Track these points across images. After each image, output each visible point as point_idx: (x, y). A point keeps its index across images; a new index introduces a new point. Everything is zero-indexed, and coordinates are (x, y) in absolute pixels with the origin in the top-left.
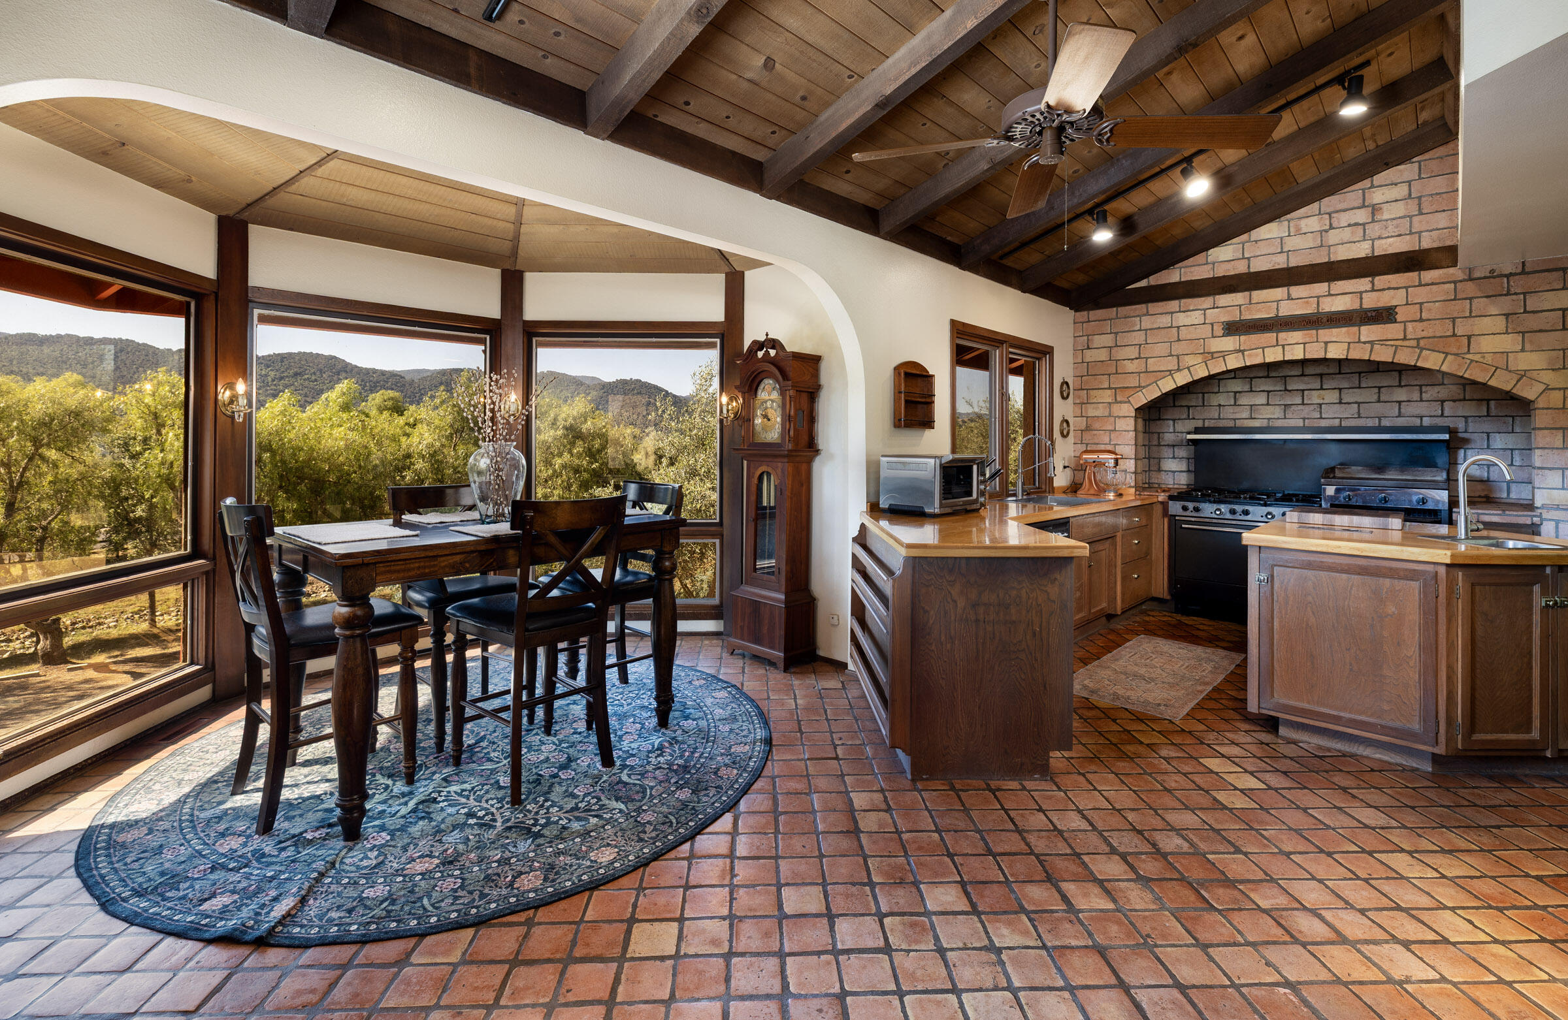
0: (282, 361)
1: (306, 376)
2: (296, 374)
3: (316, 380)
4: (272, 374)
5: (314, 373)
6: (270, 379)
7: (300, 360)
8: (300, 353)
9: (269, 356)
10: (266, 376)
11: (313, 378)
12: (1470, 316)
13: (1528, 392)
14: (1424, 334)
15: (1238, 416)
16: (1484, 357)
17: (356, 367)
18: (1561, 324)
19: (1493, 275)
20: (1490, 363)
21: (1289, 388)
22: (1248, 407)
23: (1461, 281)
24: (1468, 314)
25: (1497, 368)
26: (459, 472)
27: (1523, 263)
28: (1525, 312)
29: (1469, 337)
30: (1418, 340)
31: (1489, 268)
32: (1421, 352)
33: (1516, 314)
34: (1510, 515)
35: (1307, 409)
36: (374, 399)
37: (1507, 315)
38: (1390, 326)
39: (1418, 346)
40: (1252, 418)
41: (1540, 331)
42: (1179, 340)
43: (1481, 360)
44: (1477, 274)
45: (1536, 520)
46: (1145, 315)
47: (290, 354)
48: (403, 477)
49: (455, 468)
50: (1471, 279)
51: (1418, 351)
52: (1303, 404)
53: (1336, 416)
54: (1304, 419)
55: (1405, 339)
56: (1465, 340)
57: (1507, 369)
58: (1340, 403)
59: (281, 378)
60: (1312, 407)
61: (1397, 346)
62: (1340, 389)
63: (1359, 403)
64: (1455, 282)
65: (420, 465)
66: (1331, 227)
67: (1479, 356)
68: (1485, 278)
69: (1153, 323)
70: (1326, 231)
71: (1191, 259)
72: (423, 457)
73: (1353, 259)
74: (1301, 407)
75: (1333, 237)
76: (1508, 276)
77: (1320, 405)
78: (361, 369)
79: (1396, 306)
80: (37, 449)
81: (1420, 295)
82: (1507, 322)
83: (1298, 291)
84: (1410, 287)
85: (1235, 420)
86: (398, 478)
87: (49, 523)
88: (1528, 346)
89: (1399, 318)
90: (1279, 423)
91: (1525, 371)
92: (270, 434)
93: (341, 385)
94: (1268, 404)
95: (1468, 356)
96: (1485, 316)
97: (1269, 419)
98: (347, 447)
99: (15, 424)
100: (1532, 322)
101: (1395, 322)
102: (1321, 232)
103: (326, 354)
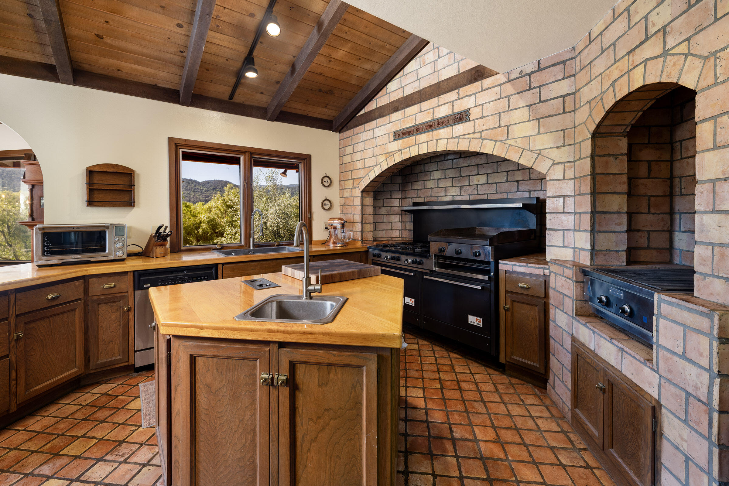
0: (208, 184)
2: (214, 189)
4: (205, 189)
5: (220, 188)
6: (204, 191)
7: (215, 183)
8: (215, 180)
10: (202, 190)
12: (509, 110)
13: (542, 168)
14: (484, 128)
15: (439, 194)
16: (516, 142)
18: (562, 109)
19: (522, 75)
20: (519, 146)
21: (463, 175)
22: (444, 189)
23: (503, 84)
24: (507, 109)
25: (524, 149)
27: (539, 62)
28: (540, 102)
29: (508, 127)
30: (481, 132)
31: (519, 70)
32: (483, 141)
33: (534, 104)
34: (531, 267)
35: (471, 188)
37: (529, 106)
38: (467, 124)
39: (481, 138)
40: (446, 196)
41: (550, 116)
42: (376, 146)
43: (515, 144)
44: (513, 76)
45: (547, 272)
46: (363, 132)
50: (509, 81)
51: (481, 140)
52: (469, 185)
53: (485, 192)
54: (470, 195)
55: (474, 133)
56: (506, 128)
57: (529, 150)
58: (487, 183)
59: (208, 191)
60: (473, 187)
61: (470, 138)
62: (487, 174)
63: (496, 183)
64: (500, 85)
66: (439, 57)
67: (514, 140)
68: (517, 78)
69: (367, 136)
70: (437, 61)
71: (380, 92)
73: (450, 78)
74: (468, 187)
75: (441, 63)
76: (529, 75)
77: (477, 185)
79: (469, 109)
81: (482, 98)
82: (529, 111)
83: (425, 105)
84: (477, 93)
85: (438, 197)
88: (542, 130)
89: (472, 117)
90: (457, 198)
91: (540, 150)
94: (453, 186)
95: (507, 142)
96: (517, 109)
97: (453, 196)
100: (544, 109)
101: (469, 120)
102: (434, 61)
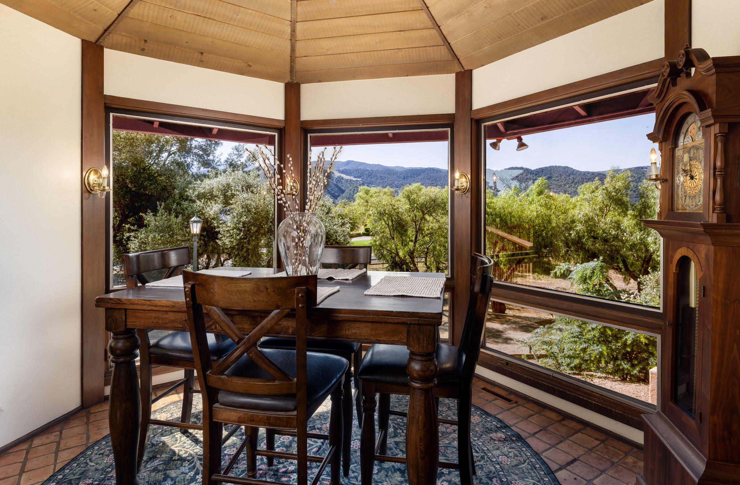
1: (554, 178)
3: (558, 180)
9: (537, 169)
11: (557, 179)
17: (578, 171)
26: (605, 233)
36: (581, 189)
47: (546, 168)
48: (570, 234)
49: (604, 231)
65: (579, 227)
72: (581, 222)
78: (581, 172)
80: (423, 216)
86: (567, 235)
87: (429, 246)
92: (500, 208)
93: (538, 181)
98: (538, 216)
99: (415, 205)
103: (563, 165)
